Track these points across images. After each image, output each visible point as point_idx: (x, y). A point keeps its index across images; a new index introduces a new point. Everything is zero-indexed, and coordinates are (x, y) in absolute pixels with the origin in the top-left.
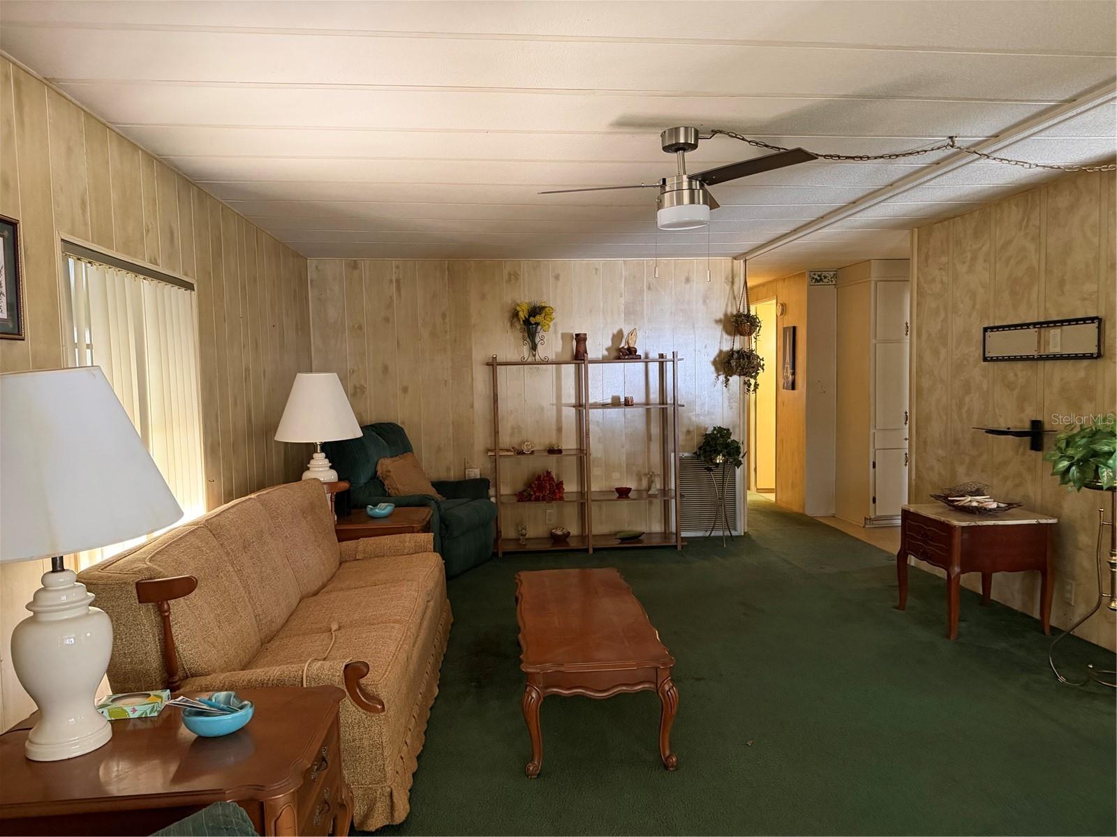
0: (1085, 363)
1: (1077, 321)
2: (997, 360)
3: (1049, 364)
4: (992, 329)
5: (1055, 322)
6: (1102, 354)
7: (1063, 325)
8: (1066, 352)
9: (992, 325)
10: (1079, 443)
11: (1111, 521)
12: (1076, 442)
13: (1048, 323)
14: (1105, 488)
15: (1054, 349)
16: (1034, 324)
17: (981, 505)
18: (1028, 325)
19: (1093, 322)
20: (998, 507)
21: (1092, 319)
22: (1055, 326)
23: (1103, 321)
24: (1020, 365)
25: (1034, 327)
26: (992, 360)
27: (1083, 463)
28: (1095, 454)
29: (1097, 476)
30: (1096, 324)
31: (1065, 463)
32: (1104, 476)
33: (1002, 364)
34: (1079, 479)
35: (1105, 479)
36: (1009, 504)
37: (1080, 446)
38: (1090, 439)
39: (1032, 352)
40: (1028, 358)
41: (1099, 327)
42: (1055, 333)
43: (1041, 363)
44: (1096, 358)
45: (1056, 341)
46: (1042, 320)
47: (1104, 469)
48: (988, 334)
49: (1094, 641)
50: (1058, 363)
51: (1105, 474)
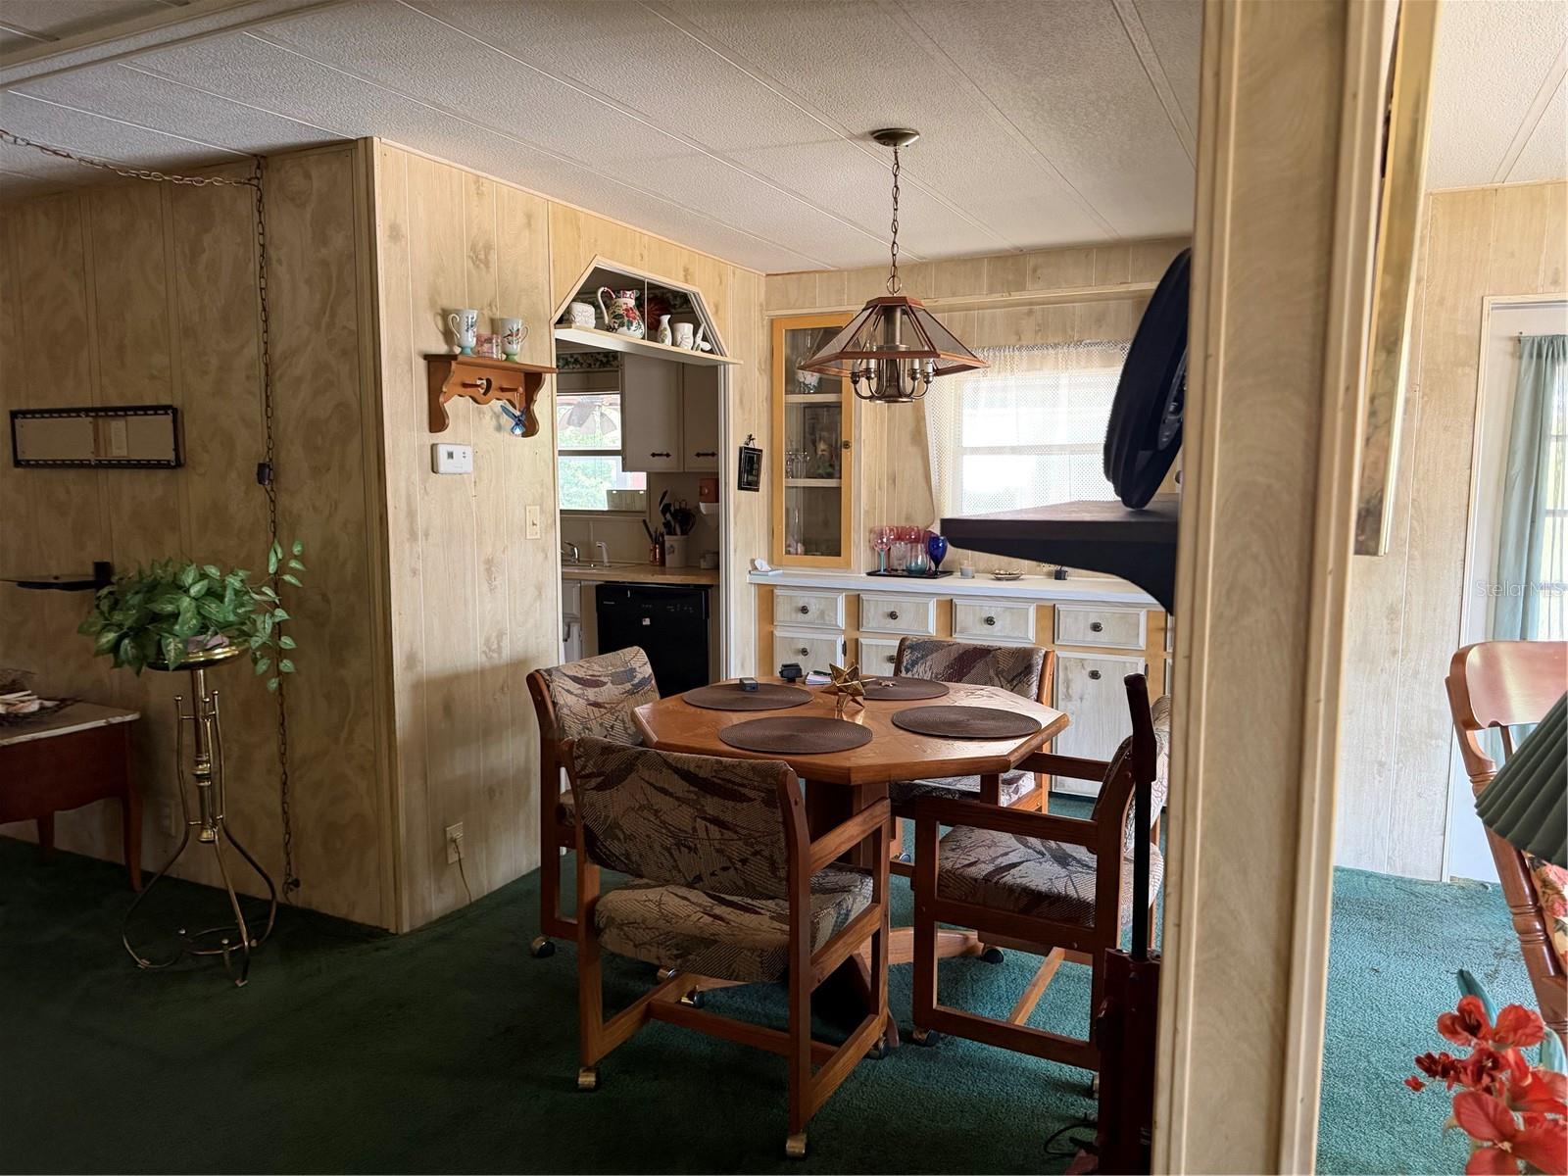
0: (162, 474)
1: (145, 410)
2: (38, 465)
3: (113, 474)
4: (24, 413)
5: (116, 409)
6: (182, 462)
7: (126, 415)
8: (136, 456)
9: (24, 407)
10: (131, 602)
11: (193, 713)
12: (127, 601)
13: (106, 410)
14: (171, 667)
15: (119, 451)
16: (87, 411)
17: (11, 709)
18: (78, 411)
19: (166, 413)
20: (42, 708)
21: (166, 408)
22: (117, 415)
23: (179, 413)
24: (71, 475)
25: (87, 416)
26: (28, 464)
27: (138, 633)
28: (156, 618)
29: (160, 652)
30: (170, 417)
31: (111, 636)
32: (169, 651)
33: (46, 473)
34: (136, 658)
35: (172, 654)
36: (63, 701)
37: (134, 606)
38: (148, 595)
39: (86, 453)
40: (81, 465)
41: (175, 421)
42: (117, 427)
43: (102, 474)
44: (174, 467)
45: (123, 439)
46: (98, 404)
47: (171, 640)
48: (18, 422)
49: (204, 881)
50: (127, 473)
51: (172, 646)
